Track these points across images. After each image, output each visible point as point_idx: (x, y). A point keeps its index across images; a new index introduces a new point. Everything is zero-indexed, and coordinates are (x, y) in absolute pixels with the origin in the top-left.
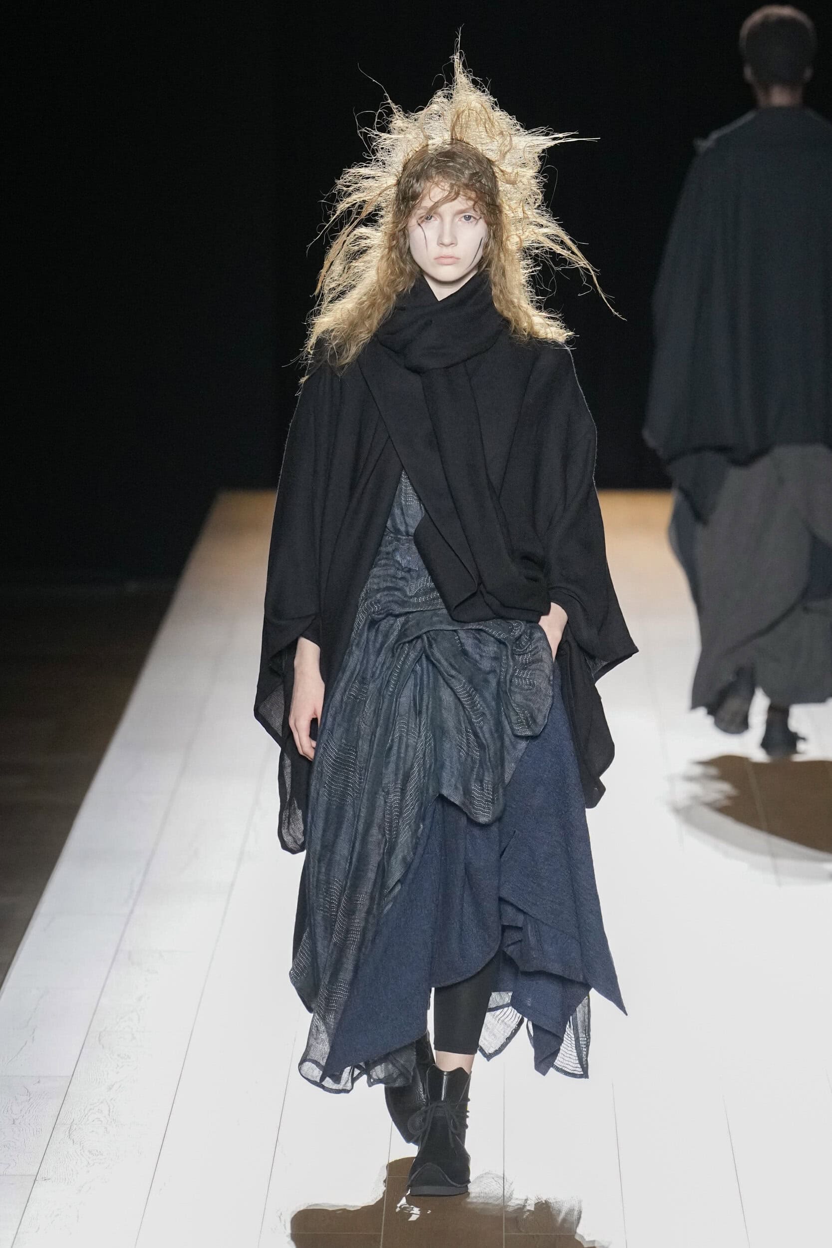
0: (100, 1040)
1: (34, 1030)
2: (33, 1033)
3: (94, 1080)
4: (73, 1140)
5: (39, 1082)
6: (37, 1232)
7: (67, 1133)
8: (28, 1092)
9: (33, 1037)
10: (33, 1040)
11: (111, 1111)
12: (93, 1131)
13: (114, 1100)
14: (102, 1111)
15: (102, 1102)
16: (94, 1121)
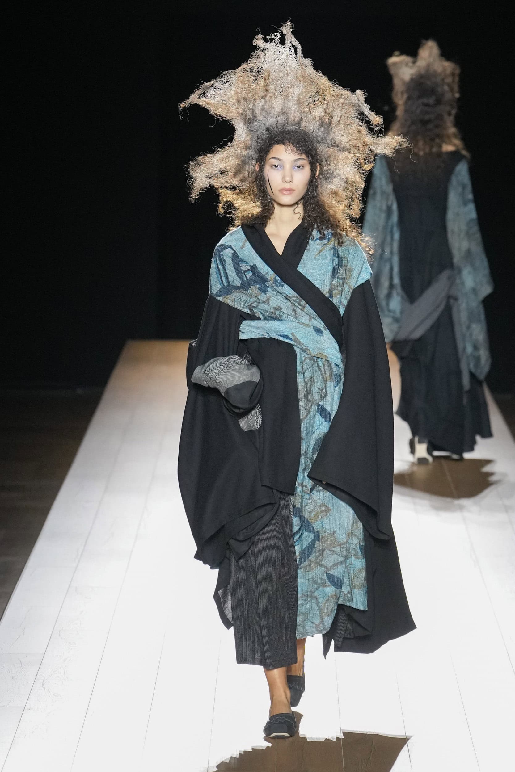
1: (24, 629)
2: (24, 630)
4: (45, 688)
5: (27, 657)
6: (24, 737)
7: (42, 684)
8: (20, 662)
9: (24, 633)
10: (24, 634)
11: (65, 673)
12: (55, 683)
14: (60, 673)
15: (60, 668)
16: (56, 678)
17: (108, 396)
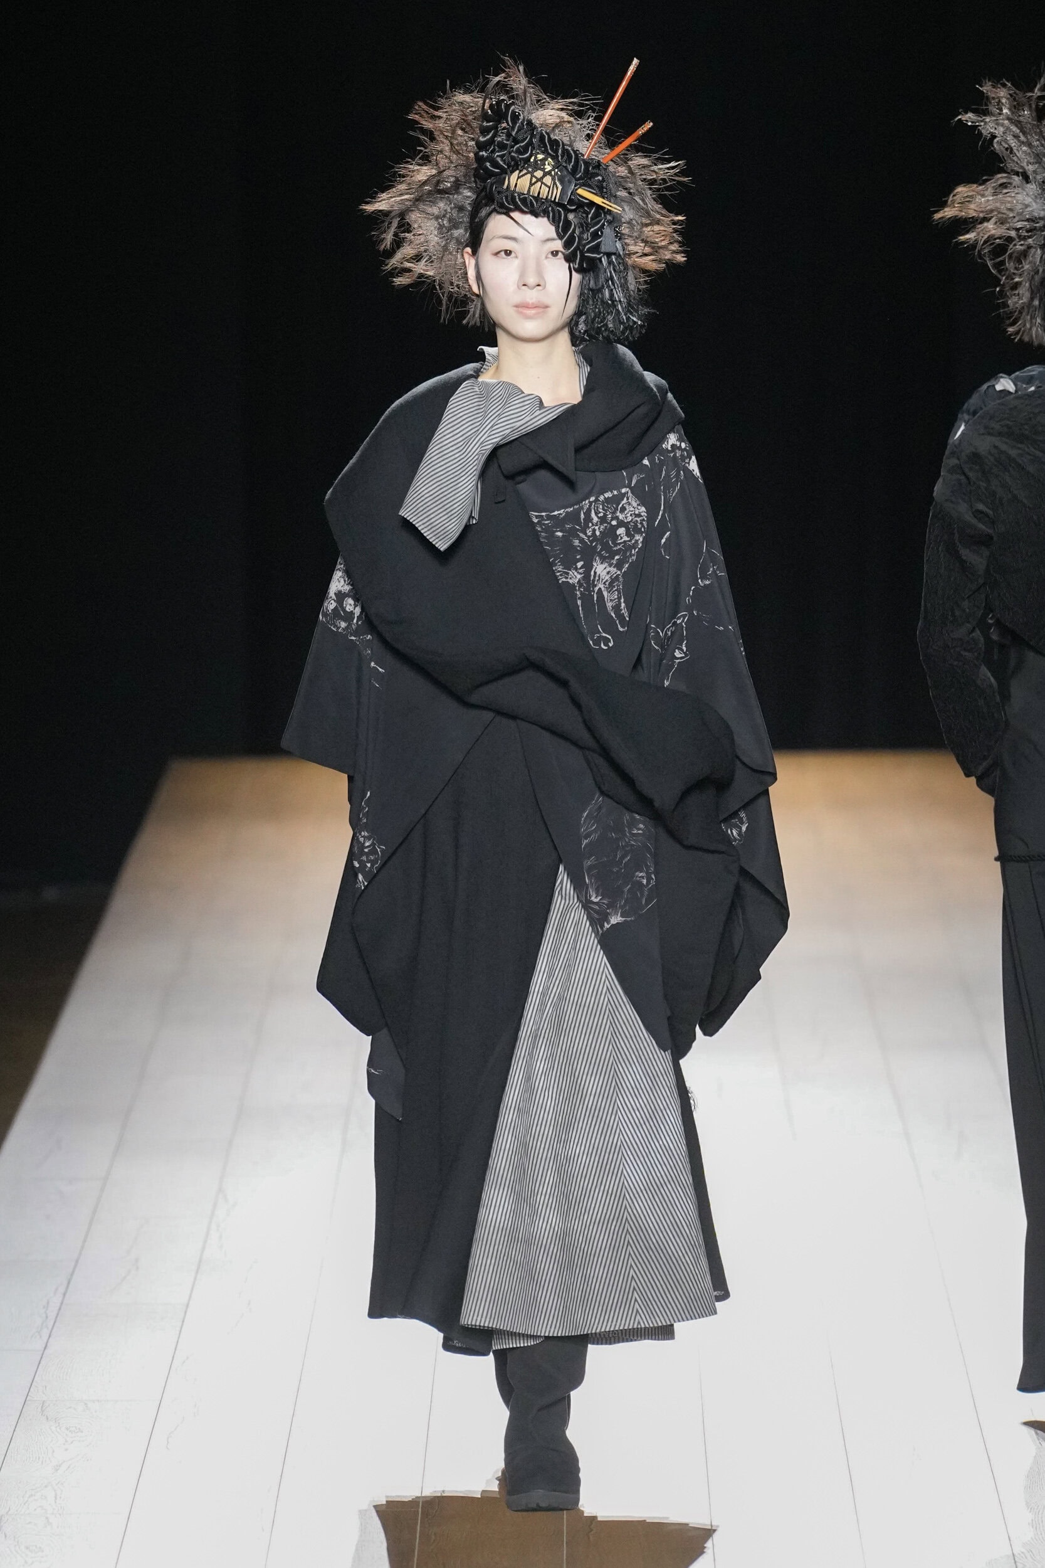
0: (42, 1411)
3: (36, 1458)
11: (58, 1497)
13: (62, 1484)
14: (46, 1497)
15: (46, 1487)
17: (121, 903)
